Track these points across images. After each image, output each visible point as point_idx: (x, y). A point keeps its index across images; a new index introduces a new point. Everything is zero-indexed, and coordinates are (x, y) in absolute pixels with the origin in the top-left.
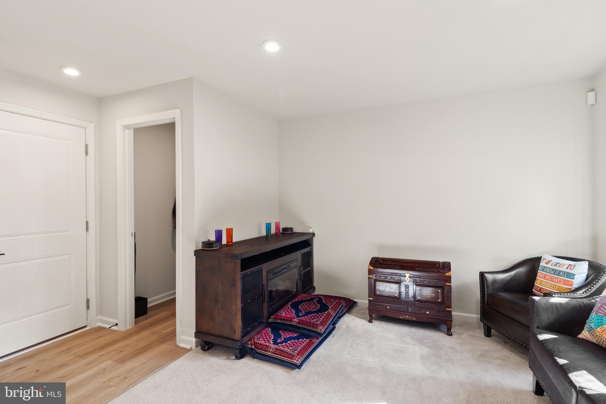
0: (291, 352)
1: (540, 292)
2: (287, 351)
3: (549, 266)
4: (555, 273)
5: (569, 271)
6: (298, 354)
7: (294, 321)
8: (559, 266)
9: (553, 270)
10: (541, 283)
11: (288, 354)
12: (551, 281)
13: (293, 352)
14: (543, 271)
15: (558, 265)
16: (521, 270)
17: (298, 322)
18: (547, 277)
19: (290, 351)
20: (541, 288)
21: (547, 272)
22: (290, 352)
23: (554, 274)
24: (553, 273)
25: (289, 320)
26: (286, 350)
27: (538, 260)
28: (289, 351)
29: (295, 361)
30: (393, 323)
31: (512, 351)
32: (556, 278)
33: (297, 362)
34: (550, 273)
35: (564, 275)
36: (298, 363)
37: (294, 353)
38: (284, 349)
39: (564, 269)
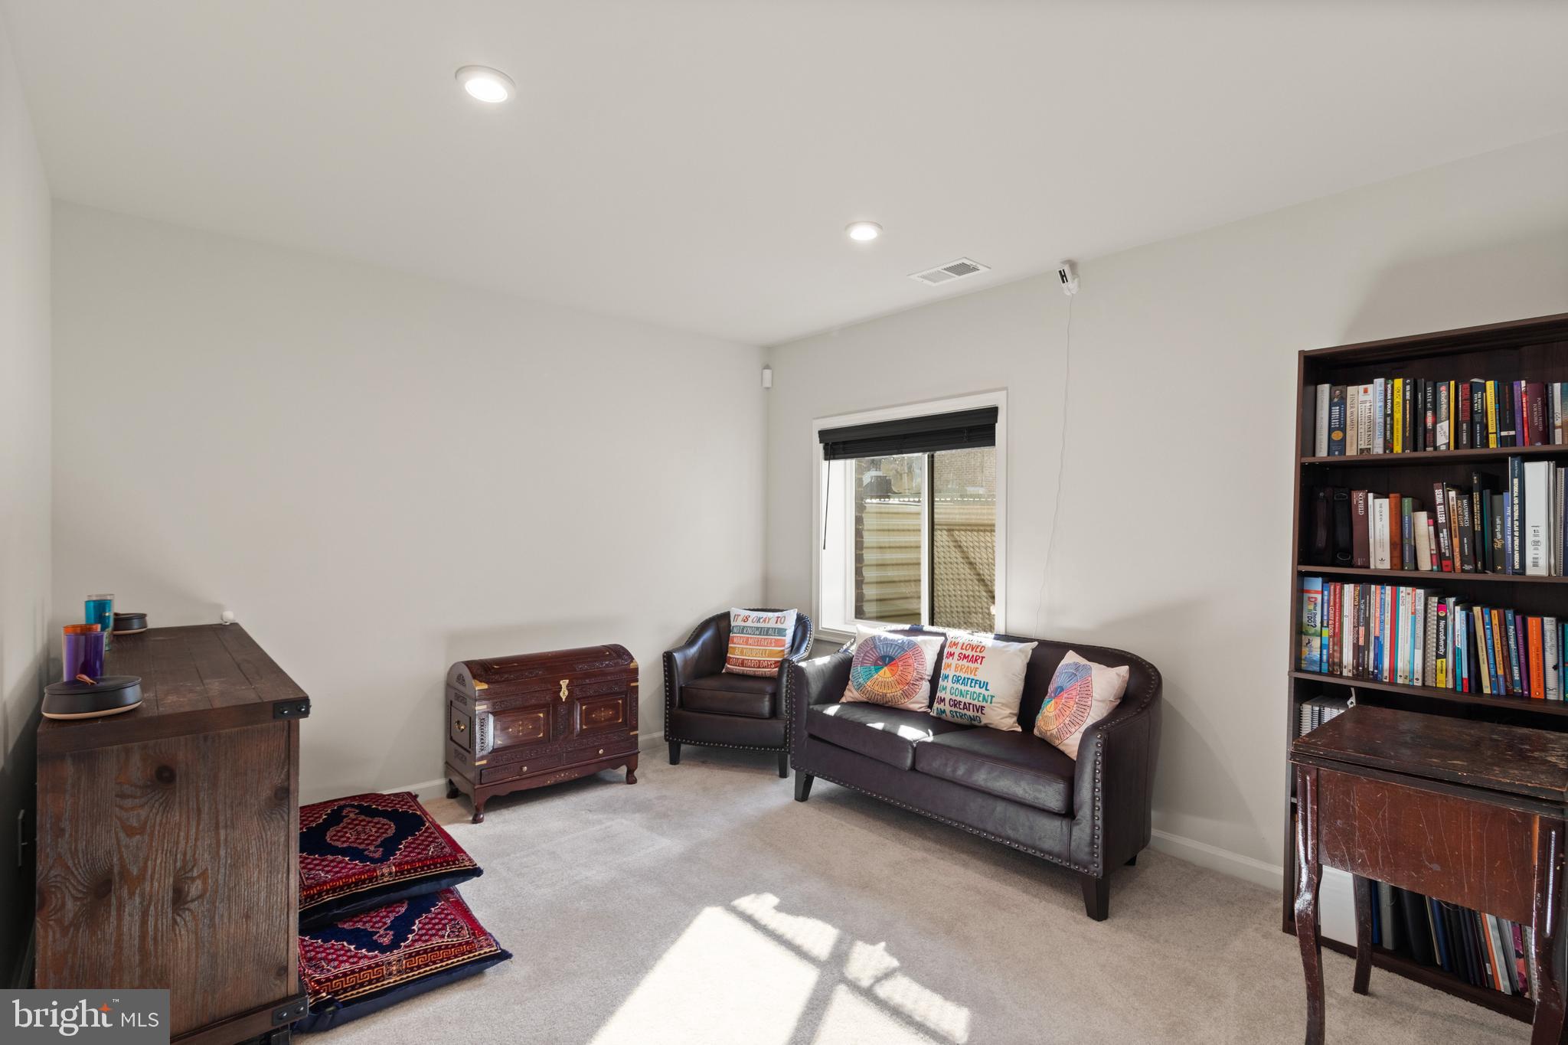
0: (455, 939)
1: (743, 666)
2: (443, 942)
3: (749, 624)
4: (761, 632)
5: (779, 626)
6: (474, 934)
7: (383, 875)
8: (765, 621)
9: (757, 628)
10: (742, 653)
11: (451, 948)
12: (758, 645)
13: (458, 936)
14: (742, 633)
15: (761, 620)
16: (708, 635)
17: (396, 872)
18: (750, 641)
19: (450, 940)
20: (759, 661)
21: (748, 634)
22: (452, 941)
23: (760, 634)
24: (758, 633)
25: (365, 880)
26: (437, 943)
27: (726, 616)
28: (448, 941)
29: (487, 950)
30: (523, 803)
31: (722, 769)
32: (765, 639)
33: (493, 949)
34: (754, 634)
35: (774, 633)
36: (495, 950)
37: (464, 936)
38: (432, 944)
39: (772, 624)
